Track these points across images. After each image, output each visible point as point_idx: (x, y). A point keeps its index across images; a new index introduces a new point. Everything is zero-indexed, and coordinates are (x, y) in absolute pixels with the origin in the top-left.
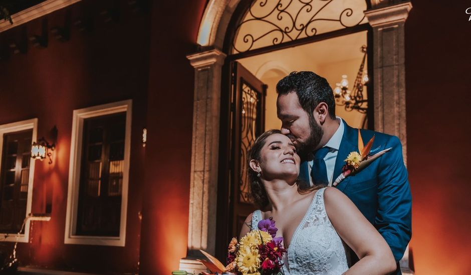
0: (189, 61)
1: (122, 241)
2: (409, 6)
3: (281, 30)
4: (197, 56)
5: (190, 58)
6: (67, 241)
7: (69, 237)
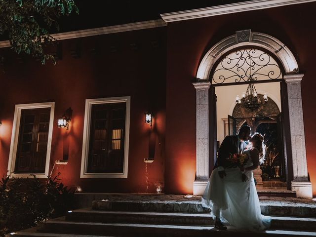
0: (194, 86)
1: (125, 175)
2: (302, 76)
3: (239, 76)
4: (199, 84)
5: (194, 84)
6: (82, 176)
7: (84, 174)
